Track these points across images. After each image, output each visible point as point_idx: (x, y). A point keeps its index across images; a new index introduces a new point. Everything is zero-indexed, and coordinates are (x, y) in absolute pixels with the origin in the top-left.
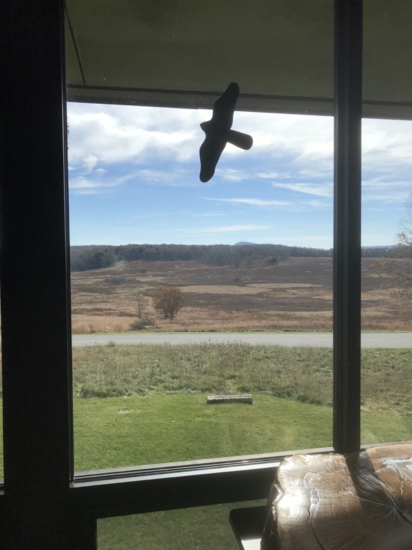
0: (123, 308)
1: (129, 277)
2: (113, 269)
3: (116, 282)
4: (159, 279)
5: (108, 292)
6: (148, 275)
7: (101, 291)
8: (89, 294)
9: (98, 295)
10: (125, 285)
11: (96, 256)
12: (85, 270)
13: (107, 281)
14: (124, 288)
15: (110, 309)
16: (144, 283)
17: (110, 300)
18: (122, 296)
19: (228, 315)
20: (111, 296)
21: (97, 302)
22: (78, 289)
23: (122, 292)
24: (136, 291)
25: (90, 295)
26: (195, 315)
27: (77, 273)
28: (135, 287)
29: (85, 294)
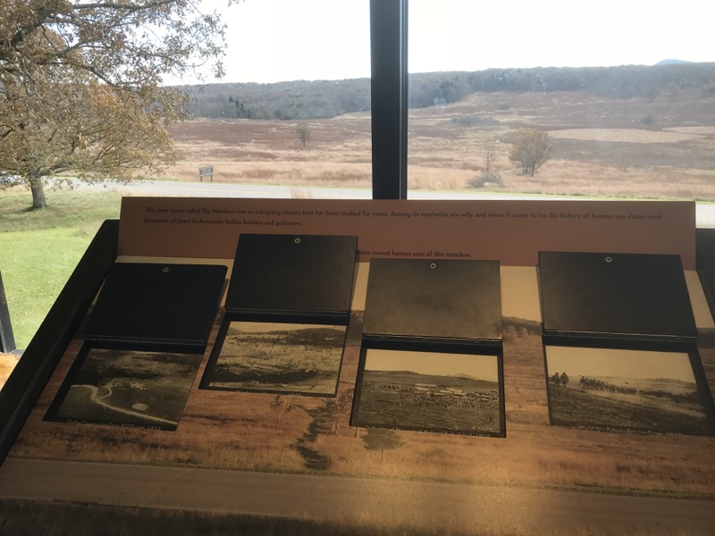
0: (468, 158)
1: (485, 116)
2: (464, 104)
3: (466, 123)
4: (526, 119)
5: (453, 136)
6: (511, 113)
7: (444, 135)
8: (429, 138)
9: (440, 140)
10: (477, 127)
11: (442, 86)
12: (427, 106)
13: (455, 121)
14: (476, 131)
15: (451, 160)
16: (504, 124)
17: (455, 147)
18: (471, 142)
19: (620, 173)
20: (456, 141)
21: (438, 150)
22: (416, 131)
23: (471, 136)
24: (491, 135)
25: (430, 140)
26: (569, 171)
27: (417, 110)
28: (491, 129)
29: (425, 138)
